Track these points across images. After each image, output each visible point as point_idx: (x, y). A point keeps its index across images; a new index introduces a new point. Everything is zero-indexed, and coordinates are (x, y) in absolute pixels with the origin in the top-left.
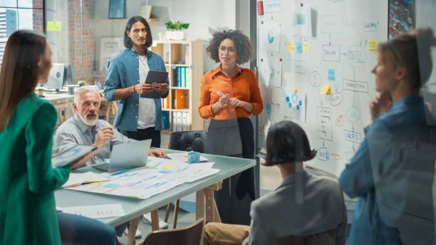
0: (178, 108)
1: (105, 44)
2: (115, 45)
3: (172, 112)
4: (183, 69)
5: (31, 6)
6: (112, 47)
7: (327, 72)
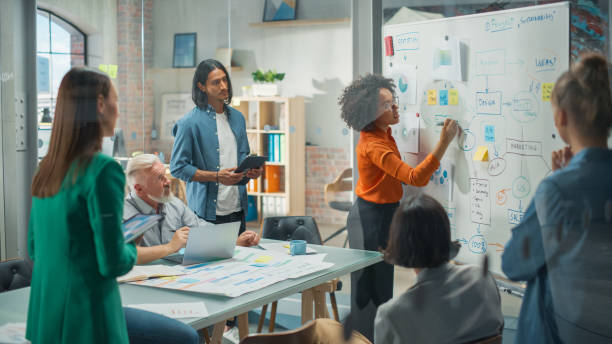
0: (270, 191)
1: (168, 102)
2: (181, 105)
3: (261, 198)
4: (276, 137)
5: (68, 50)
6: (177, 107)
7: (484, 129)
